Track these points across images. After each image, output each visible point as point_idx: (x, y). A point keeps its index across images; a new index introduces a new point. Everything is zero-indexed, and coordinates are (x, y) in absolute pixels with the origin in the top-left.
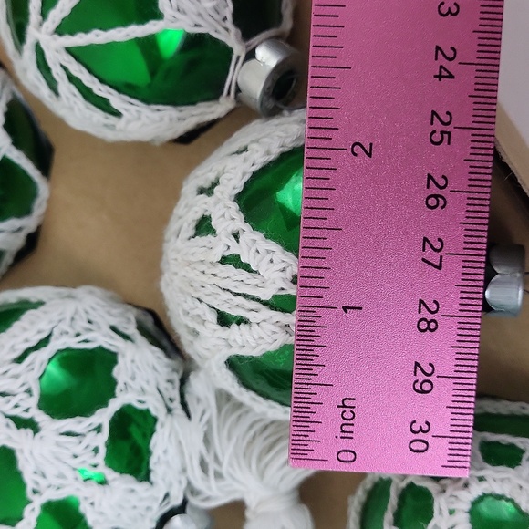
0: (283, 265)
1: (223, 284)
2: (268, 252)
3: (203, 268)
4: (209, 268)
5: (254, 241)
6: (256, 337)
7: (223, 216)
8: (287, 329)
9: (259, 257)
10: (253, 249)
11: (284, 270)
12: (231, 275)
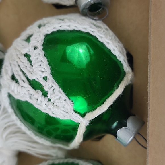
0: (43, 70)
1: (20, 64)
2: (42, 61)
3: (18, 53)
4: (20, 55)
5: (39, 54)
6: (18, 91)
7: (36, 38)
8: (31, 95)
9: (37, 61)
10: (37, 57)
11: (43, 72)
12: (24, 62)
